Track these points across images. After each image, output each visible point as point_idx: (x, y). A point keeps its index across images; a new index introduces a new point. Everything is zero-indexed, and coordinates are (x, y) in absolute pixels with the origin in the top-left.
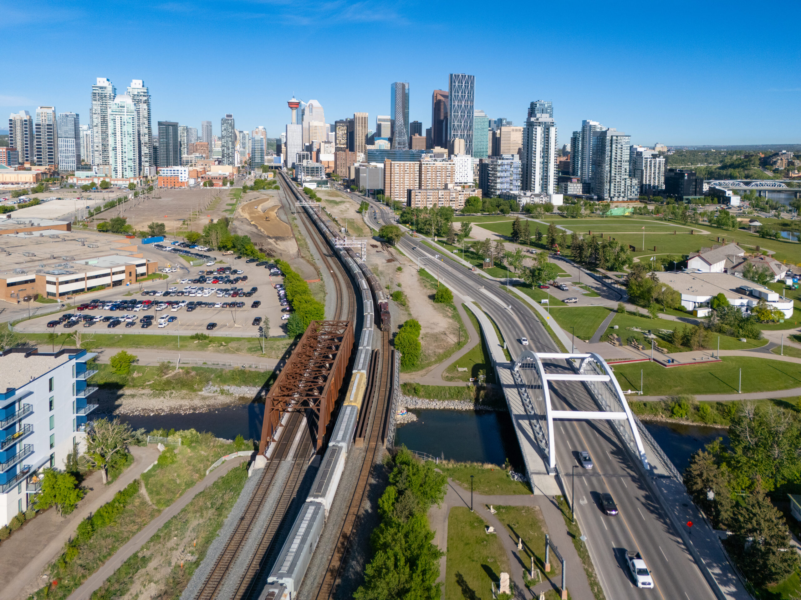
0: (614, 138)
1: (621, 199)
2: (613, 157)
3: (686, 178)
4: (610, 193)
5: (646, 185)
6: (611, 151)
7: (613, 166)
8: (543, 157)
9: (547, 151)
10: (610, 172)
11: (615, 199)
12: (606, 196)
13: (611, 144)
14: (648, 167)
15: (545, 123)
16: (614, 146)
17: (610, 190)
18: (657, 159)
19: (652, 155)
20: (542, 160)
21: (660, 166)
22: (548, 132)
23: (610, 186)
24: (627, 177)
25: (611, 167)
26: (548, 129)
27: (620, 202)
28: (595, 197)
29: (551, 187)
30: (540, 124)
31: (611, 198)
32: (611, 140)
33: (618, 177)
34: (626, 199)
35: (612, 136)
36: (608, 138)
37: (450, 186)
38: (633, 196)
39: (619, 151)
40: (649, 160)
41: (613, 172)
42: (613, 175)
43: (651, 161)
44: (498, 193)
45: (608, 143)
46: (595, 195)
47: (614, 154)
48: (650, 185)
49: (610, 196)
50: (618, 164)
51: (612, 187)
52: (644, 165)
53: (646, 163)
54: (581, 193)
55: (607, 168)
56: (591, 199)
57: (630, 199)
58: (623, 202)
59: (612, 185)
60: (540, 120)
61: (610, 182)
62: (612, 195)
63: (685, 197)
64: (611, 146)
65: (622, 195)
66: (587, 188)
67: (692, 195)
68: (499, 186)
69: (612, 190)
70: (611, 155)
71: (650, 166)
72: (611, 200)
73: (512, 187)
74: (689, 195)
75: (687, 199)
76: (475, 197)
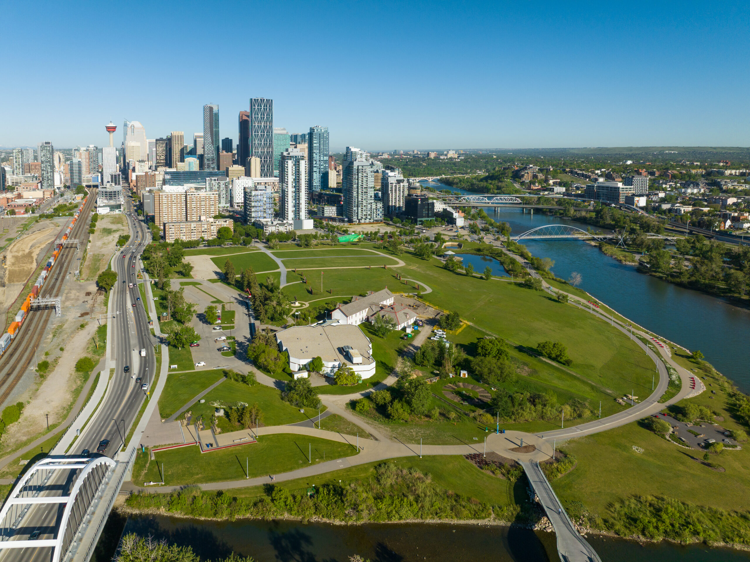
0: (360, 167)
1: (367, 221)
2: (360, 184)
3: (419, 202)
4: (358, 216)
5: (392, 206)
6: (358, 179)
7: (360, 192)
8: (295, 187)
9: (299, 182)
10: (358, 198)
11: (363, 221)
12: (355, 219)
13: (358, 172)
14: (394, 191)
15: (296, 157)
16: (360, 174)
17: (358, 213)
18: (402, 184)
19: (397, 180)
20: (294, 189)
21: (404, 190)
22: (299, 165)
23: (358, 209)
24: (373, 201)
25: (358, 193)
26: (299, 162)
27: (367, 224)
28: (346, 219)
29: (303, 214)
30: (291, 158)
31: (359, 220)
32: (358, 169)
33: (364, 202)
34: (372, 221)
35: (358, 166)
36: (355, 167)
37: (203, 218)
38: (379, 218)
39: (365, 179)
40: (394, 184)
41: (360, 197)
42: (360, 200)
43: (396, 186)
44: (253, 220)
45: (355, 172)
46: (347, 217)
47: (360, 181)
48: (395, 206)
49: (358, 219)
50: (364, 190)
51: (360, 211)
52: (390, 189)
53: (392, 188)
54: (335, 216)
55: (355, 194)
56: (343, 221)
57: (376, 221)
58: (370, 223)
59: (360, 208)
60: (291, 154)
61: (358, 206)
62: (359, 218)
63: (418, 219)
64: (358, 175)
65: (369, 217)
66: (340, 212)
67: (425, 217)
68: (253, 215)
69: (360, 213)
70: (358, 182)
71: (395, 190)
72: (359, 222)
73: (265, 215)
74: (423, 217)
75: (420, 221)
76: (225, 228)
